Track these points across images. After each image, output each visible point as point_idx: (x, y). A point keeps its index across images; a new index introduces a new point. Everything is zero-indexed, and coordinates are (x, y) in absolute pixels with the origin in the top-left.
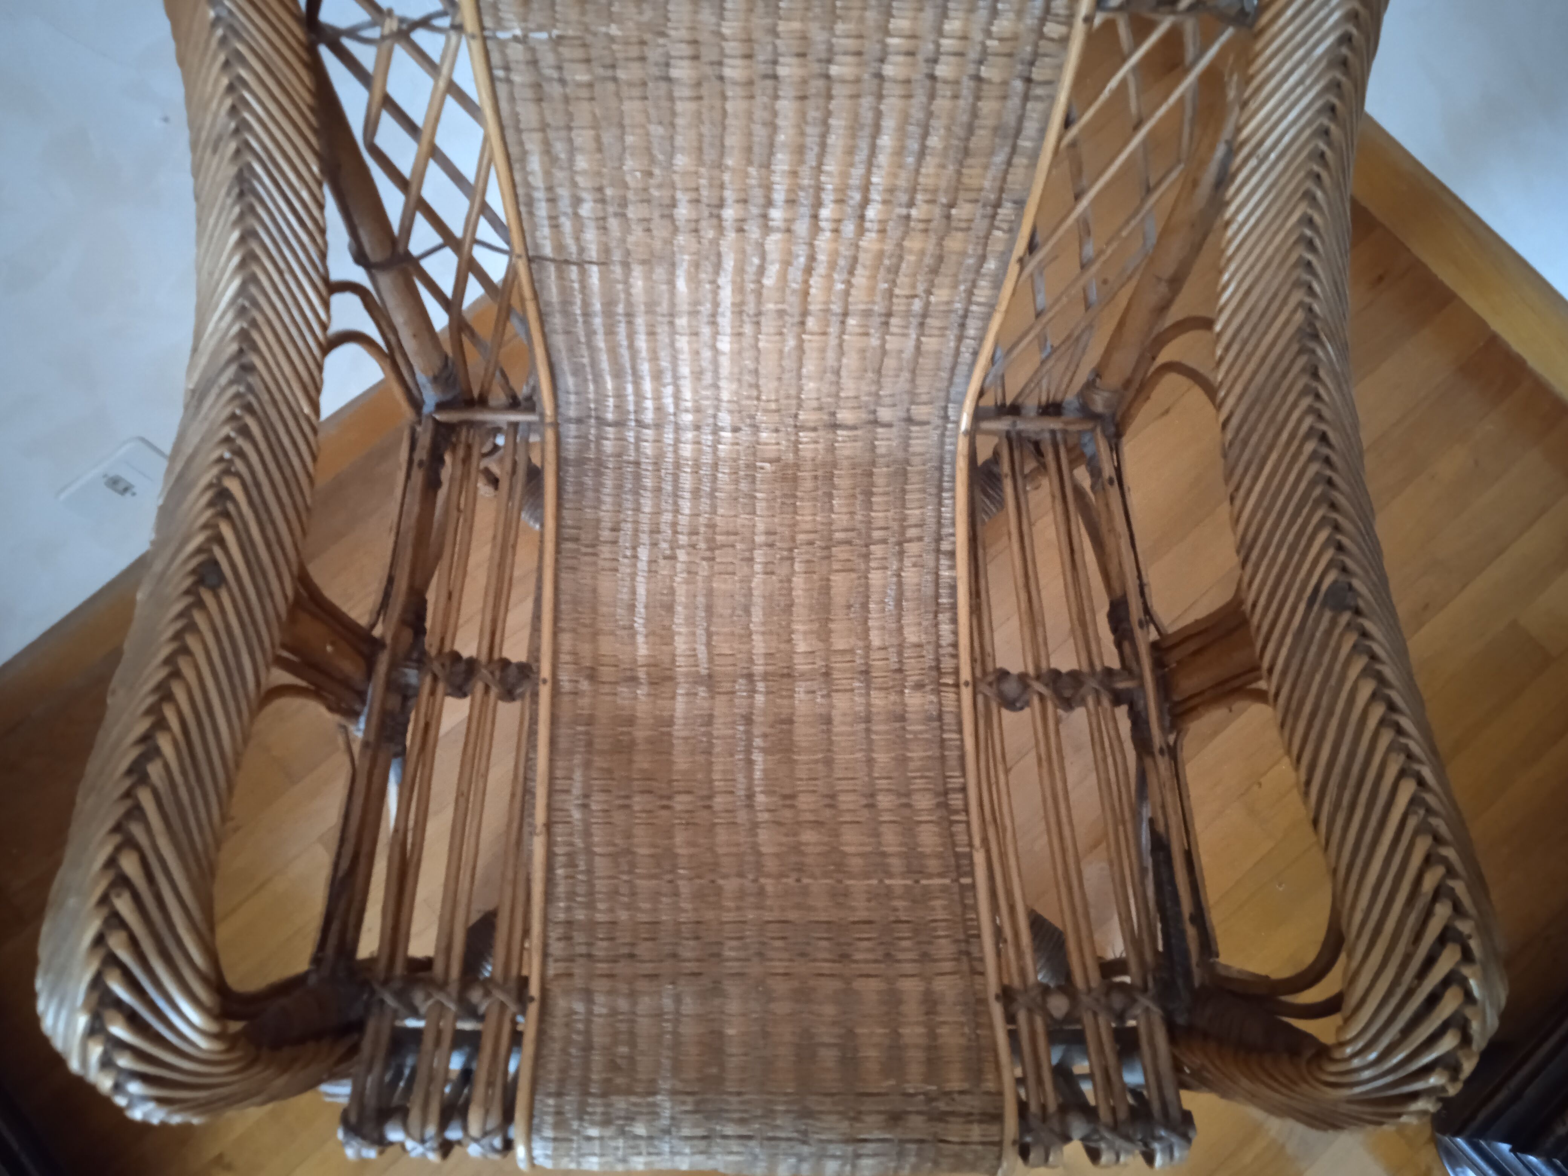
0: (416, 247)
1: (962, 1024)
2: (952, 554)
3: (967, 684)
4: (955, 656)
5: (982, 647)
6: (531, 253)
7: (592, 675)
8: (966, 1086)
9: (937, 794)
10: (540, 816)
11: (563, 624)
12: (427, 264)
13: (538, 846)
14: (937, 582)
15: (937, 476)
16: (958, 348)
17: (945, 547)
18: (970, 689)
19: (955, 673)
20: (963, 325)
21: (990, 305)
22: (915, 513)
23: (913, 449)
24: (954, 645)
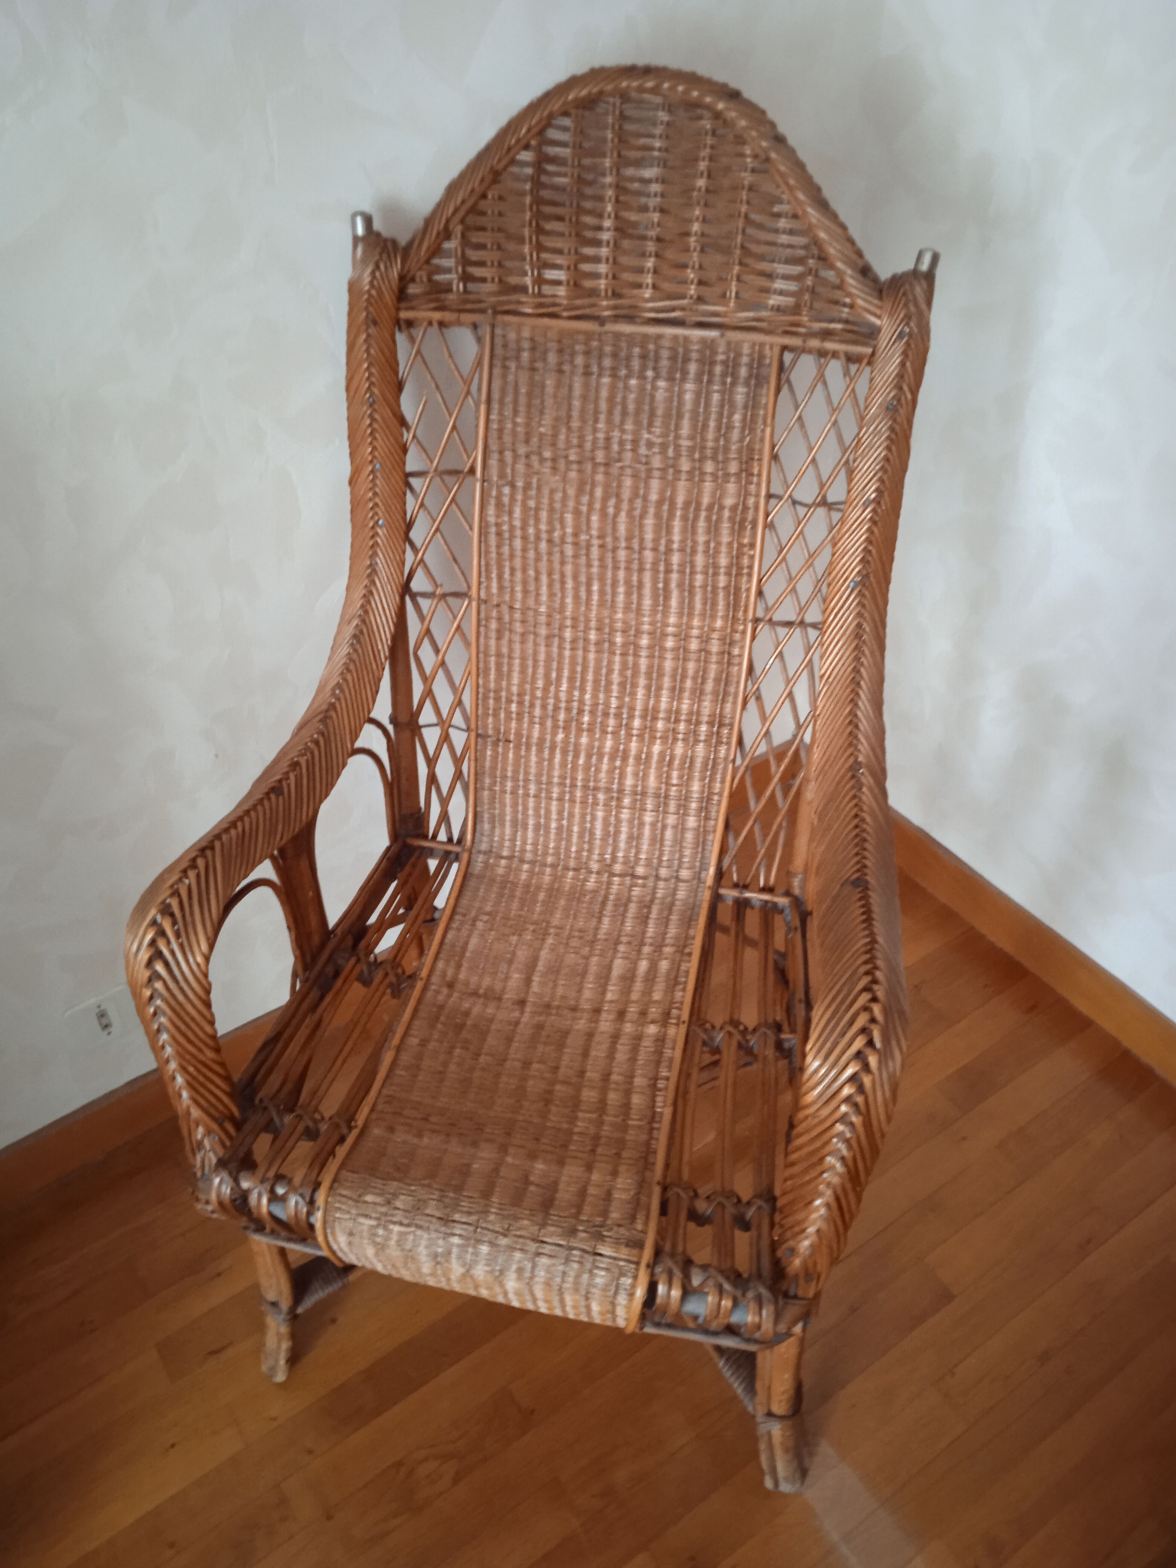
0: (422, 720)
1: (629, 1190)
2: (690, 954)
3: (684, 1022)
4: (680, 1009)
5: (700, 1007)
6: (480, 732)
7: (451, 985)
8: (623, 1222)
9: (651, 1079)
10: (396, 1041)
11: (441, 956)
12: (425, 732)
13: (388, 1057)
14: (678, 969)
15: (689, 913)
16: (705, 826)
17: (687, 950)
18: (686, 1025)
19: (679, 1018)
20: (706, 808)
21: (720, 794)
22: (672, 931)
23: (678, 897)
24: (682, 1003)
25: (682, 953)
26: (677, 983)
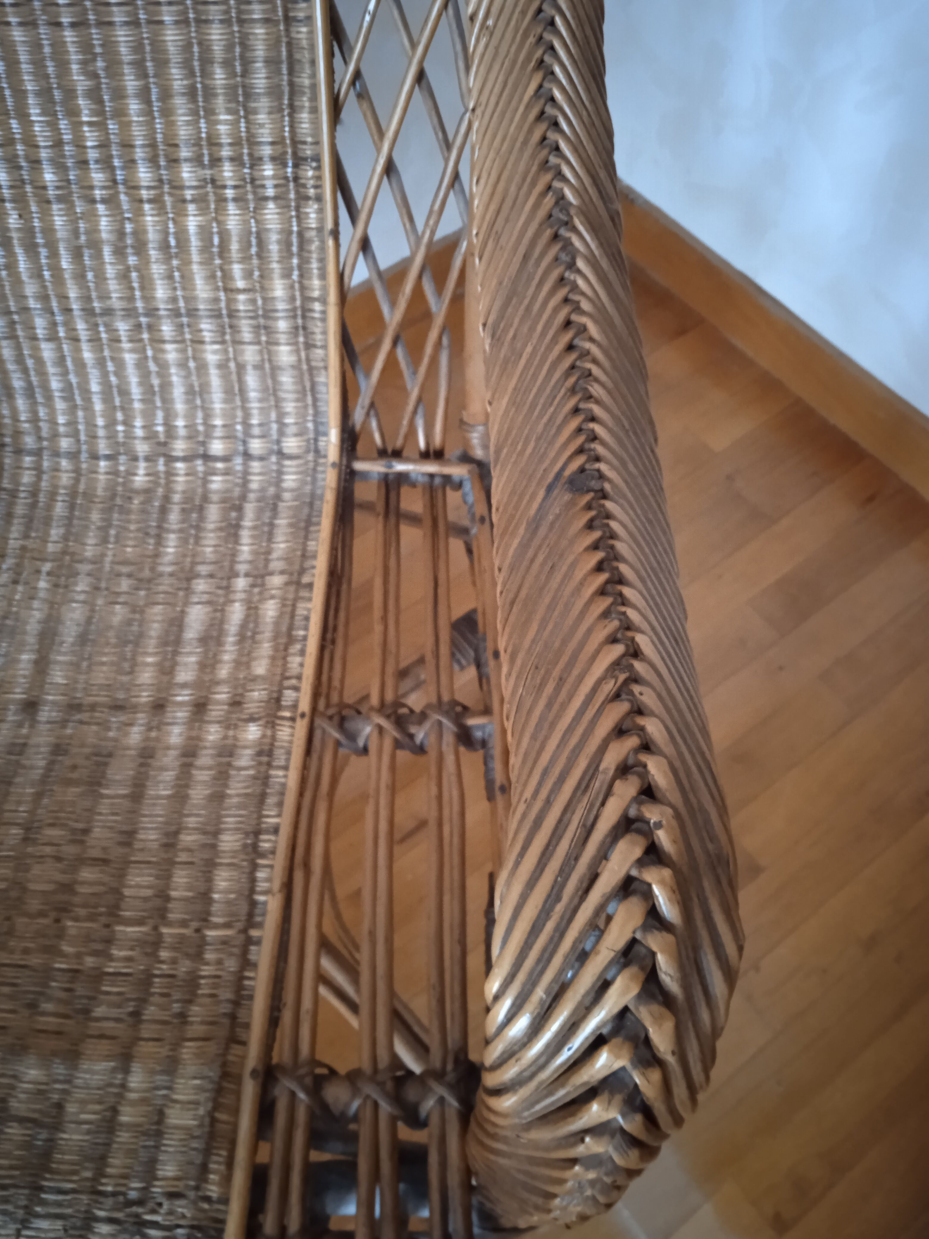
3: (303, 715)
4: (296, 689)
5: (330, 680)
14: (293, 615)
15: (306, 510)
16: (308, 360)
17: (305, 580)
18: (306, 721)
19: (295, 706)
20: (305, 328)
21: (323, 300)
22: (281, 546)
23: (285, 485)
24: (299, 677)
25: (298, 584)
26: (291, 639)
